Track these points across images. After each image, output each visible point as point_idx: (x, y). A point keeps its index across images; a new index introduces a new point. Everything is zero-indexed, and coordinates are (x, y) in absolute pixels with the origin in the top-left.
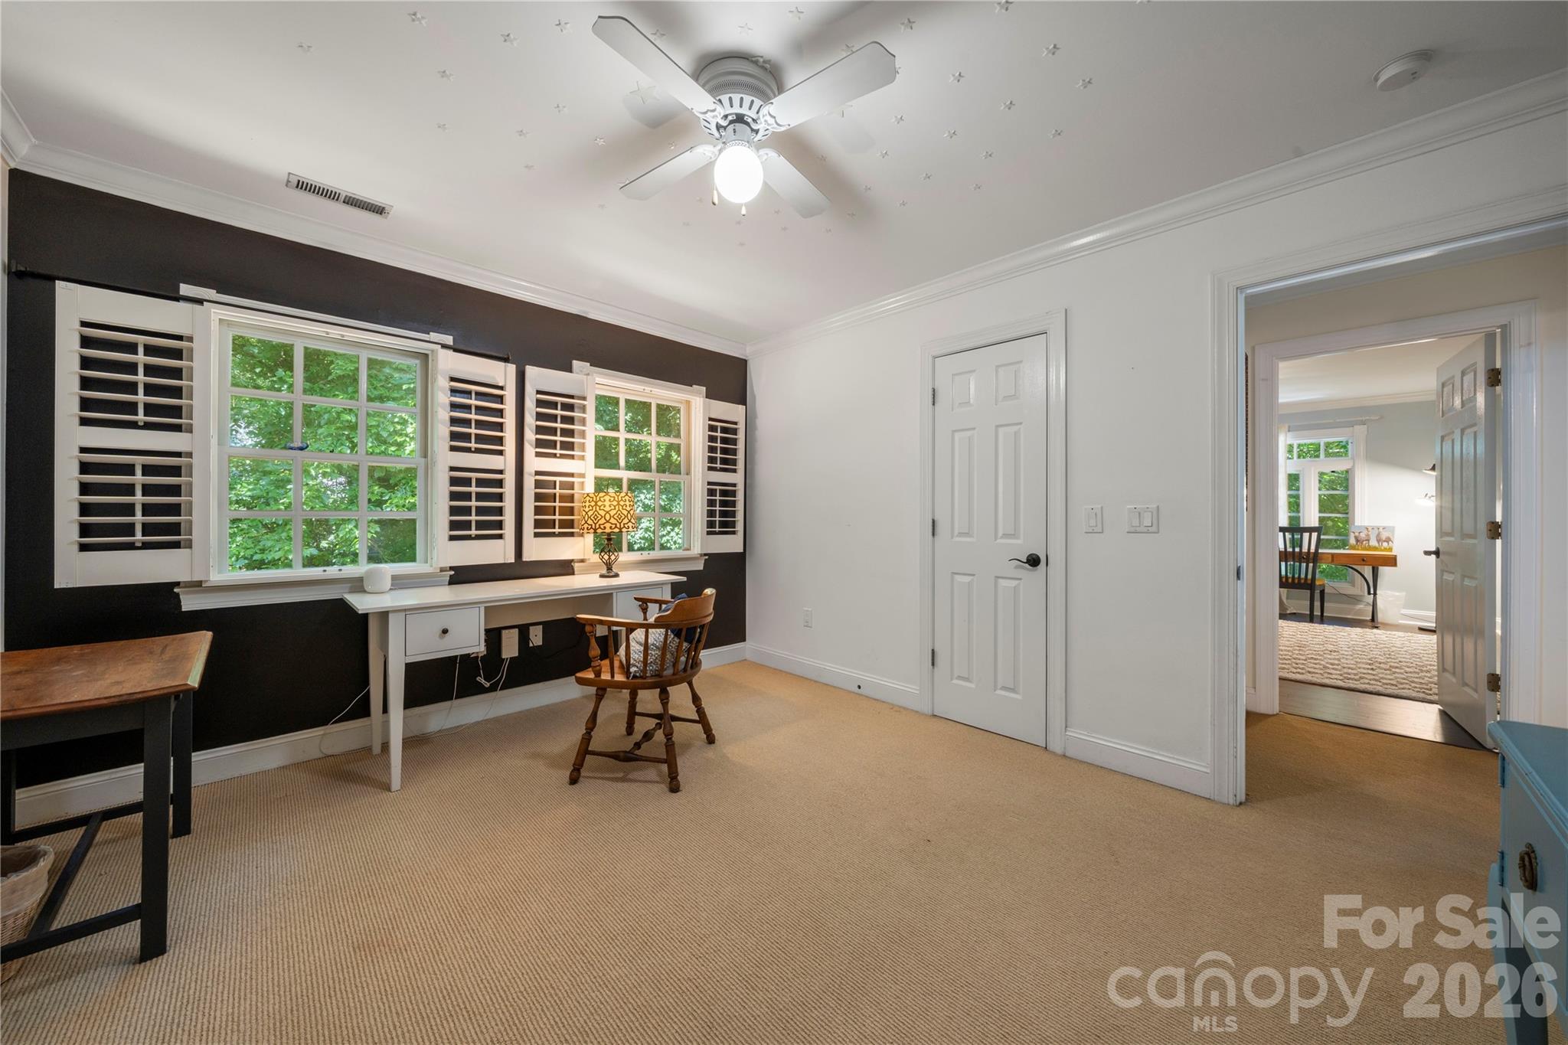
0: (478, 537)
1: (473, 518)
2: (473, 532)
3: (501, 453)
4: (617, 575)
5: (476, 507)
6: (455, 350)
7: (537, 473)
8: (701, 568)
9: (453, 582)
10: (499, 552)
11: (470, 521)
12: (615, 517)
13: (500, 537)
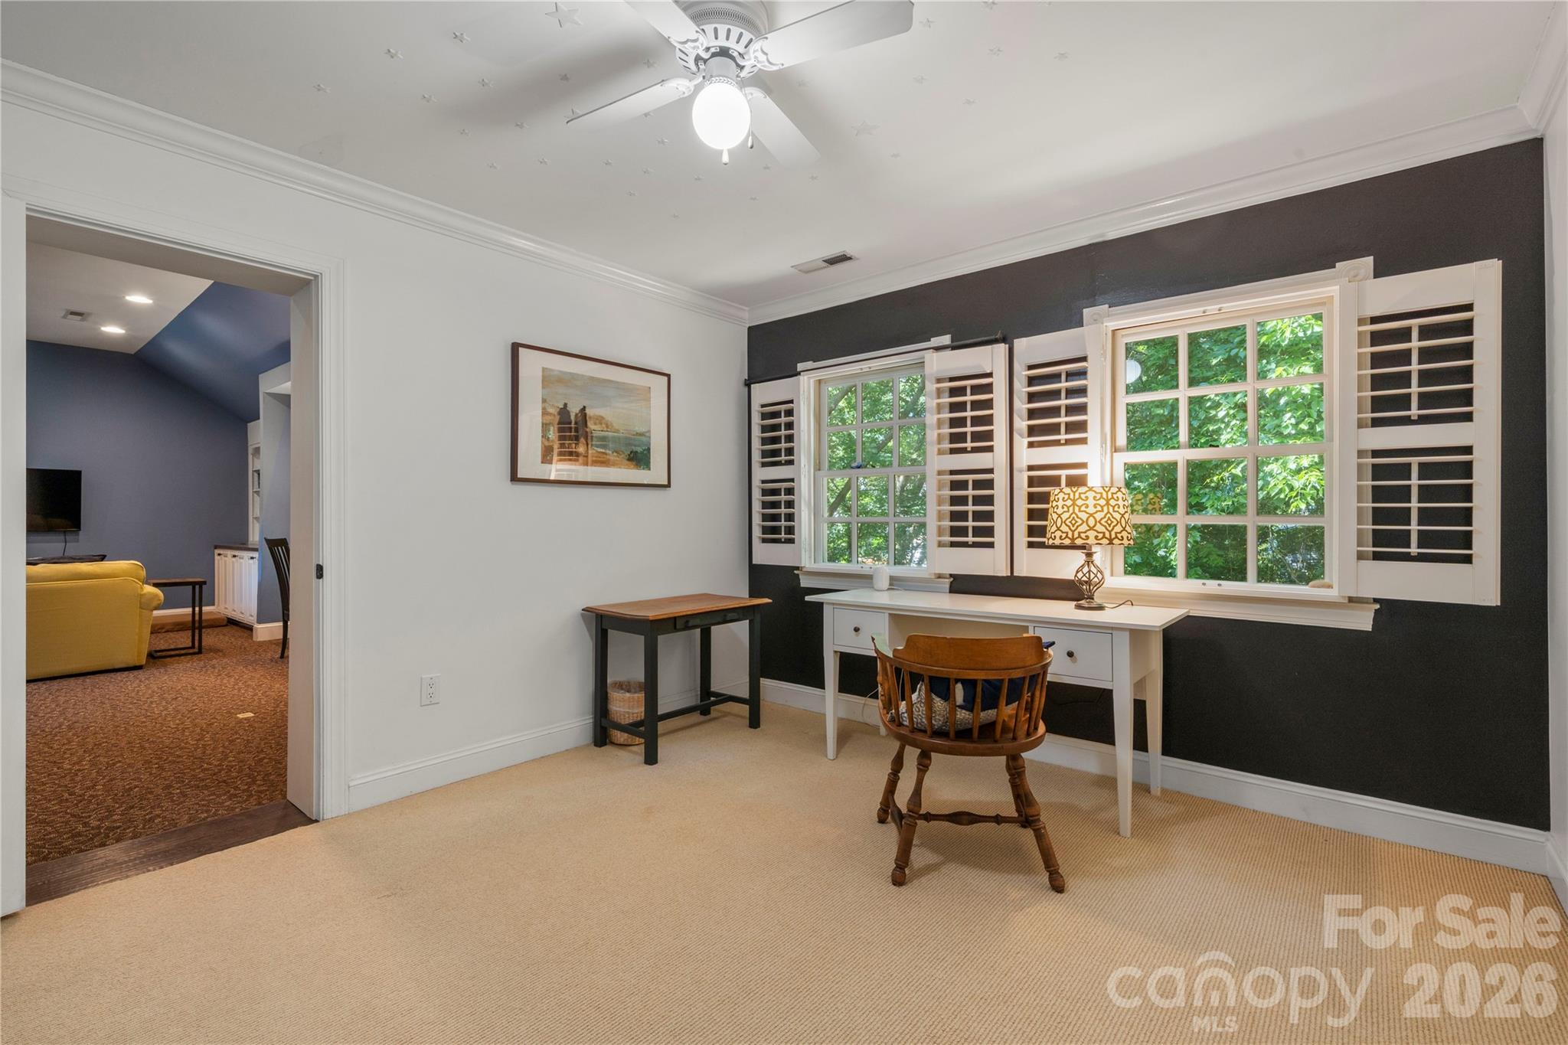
0: (975, 545)
1: (970, 523)
2: (970, 539)
3: (990, 449)
4: (1101, 608)
5: (974, 512)
6: (954, 348)
7: (1031, 468)
8: (1367, 626)
9: (953, 590)
10: (989, 562)
11: (967, 527)
12: (1067, 522)
13: (991, 545)
